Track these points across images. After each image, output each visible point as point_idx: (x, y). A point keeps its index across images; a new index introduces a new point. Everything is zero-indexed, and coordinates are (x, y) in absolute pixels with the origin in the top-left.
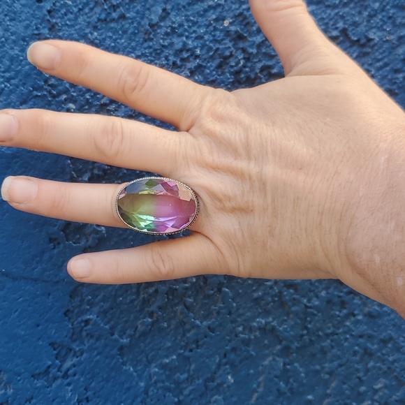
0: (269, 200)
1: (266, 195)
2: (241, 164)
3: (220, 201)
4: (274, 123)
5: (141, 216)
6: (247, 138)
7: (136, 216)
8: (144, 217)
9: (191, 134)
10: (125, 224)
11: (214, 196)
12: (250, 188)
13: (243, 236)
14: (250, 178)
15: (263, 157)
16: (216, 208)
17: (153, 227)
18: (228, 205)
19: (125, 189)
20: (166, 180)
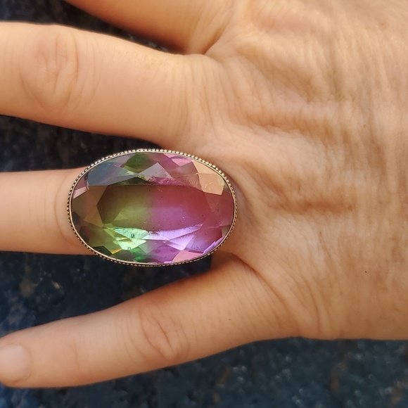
0: (393, 184)
1: (384, 173)
2: (324, 112)
3: (278, 189)
4: (383, 25)
5: (120, 231)
6: (332, 56)
7: (110, 230)
8: (128, 232)
9: (212, 57)
10: (90, 249)
11: (266, 181)
12: (347, 161)
13: (329, 260)
14: (346, 137)
15: (369, 93)
16: (269, 206)
17: (147, 251)
18: (295, 196)
19: (86, 176)
20: (168, 153)
